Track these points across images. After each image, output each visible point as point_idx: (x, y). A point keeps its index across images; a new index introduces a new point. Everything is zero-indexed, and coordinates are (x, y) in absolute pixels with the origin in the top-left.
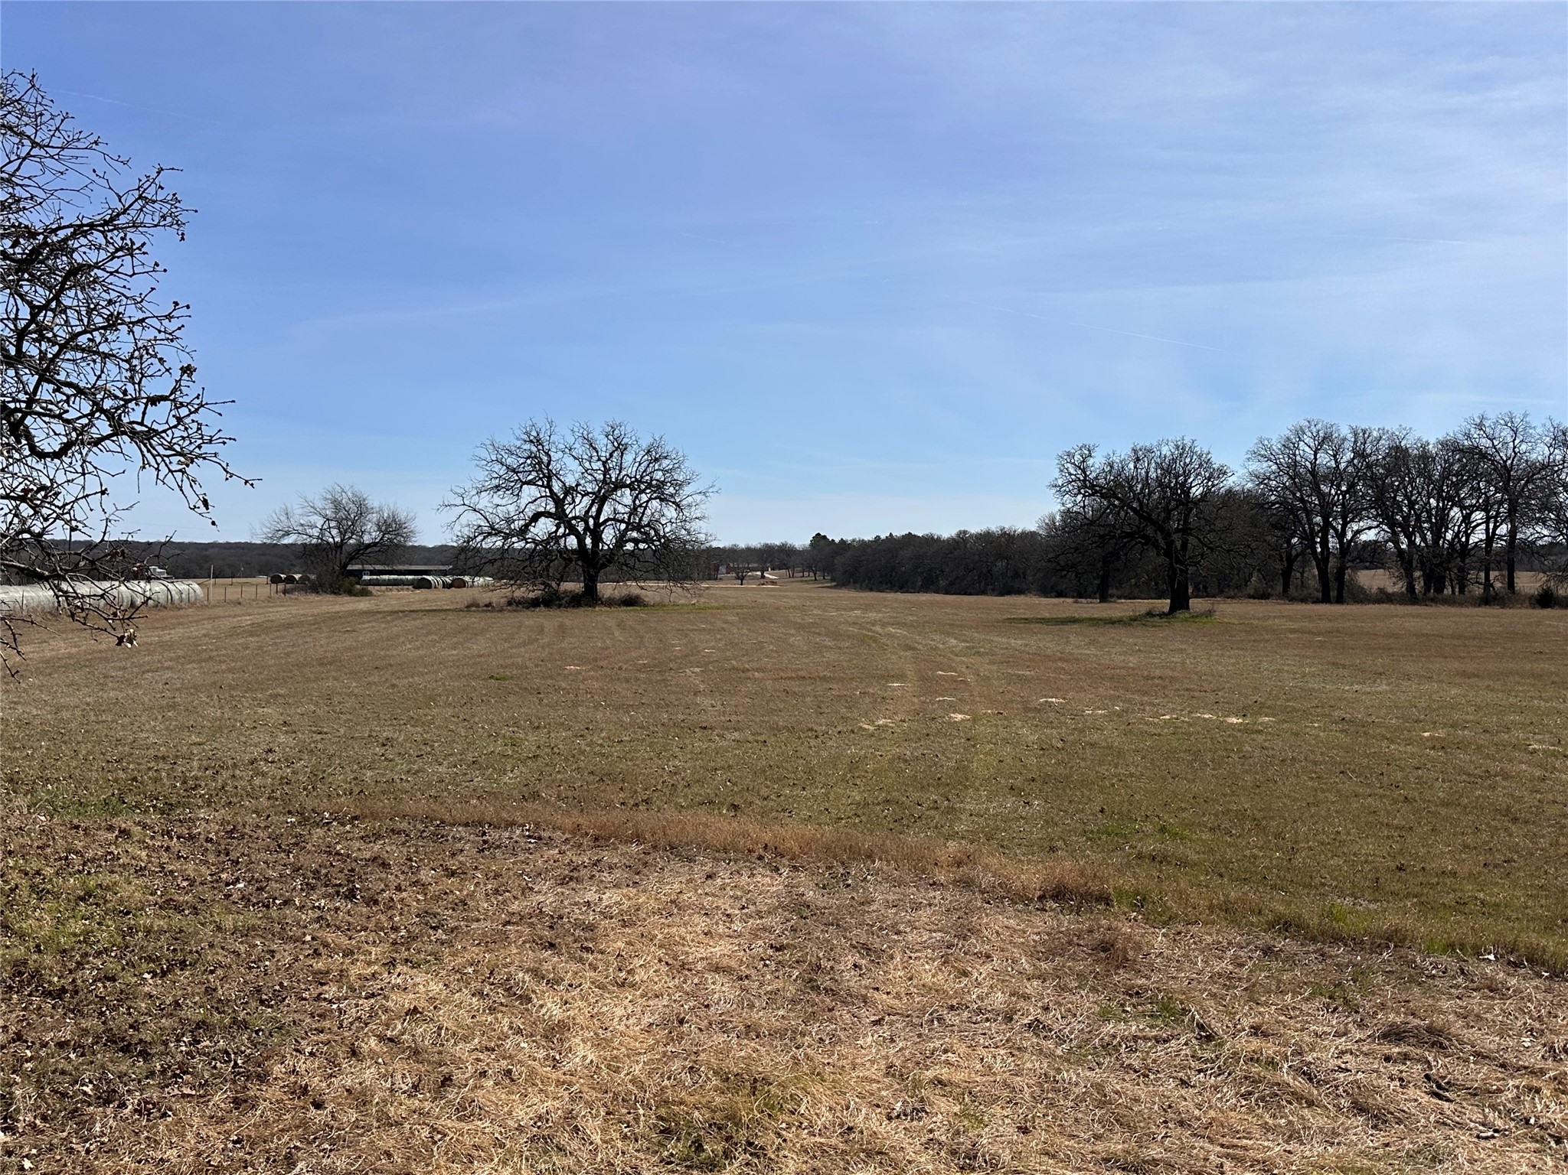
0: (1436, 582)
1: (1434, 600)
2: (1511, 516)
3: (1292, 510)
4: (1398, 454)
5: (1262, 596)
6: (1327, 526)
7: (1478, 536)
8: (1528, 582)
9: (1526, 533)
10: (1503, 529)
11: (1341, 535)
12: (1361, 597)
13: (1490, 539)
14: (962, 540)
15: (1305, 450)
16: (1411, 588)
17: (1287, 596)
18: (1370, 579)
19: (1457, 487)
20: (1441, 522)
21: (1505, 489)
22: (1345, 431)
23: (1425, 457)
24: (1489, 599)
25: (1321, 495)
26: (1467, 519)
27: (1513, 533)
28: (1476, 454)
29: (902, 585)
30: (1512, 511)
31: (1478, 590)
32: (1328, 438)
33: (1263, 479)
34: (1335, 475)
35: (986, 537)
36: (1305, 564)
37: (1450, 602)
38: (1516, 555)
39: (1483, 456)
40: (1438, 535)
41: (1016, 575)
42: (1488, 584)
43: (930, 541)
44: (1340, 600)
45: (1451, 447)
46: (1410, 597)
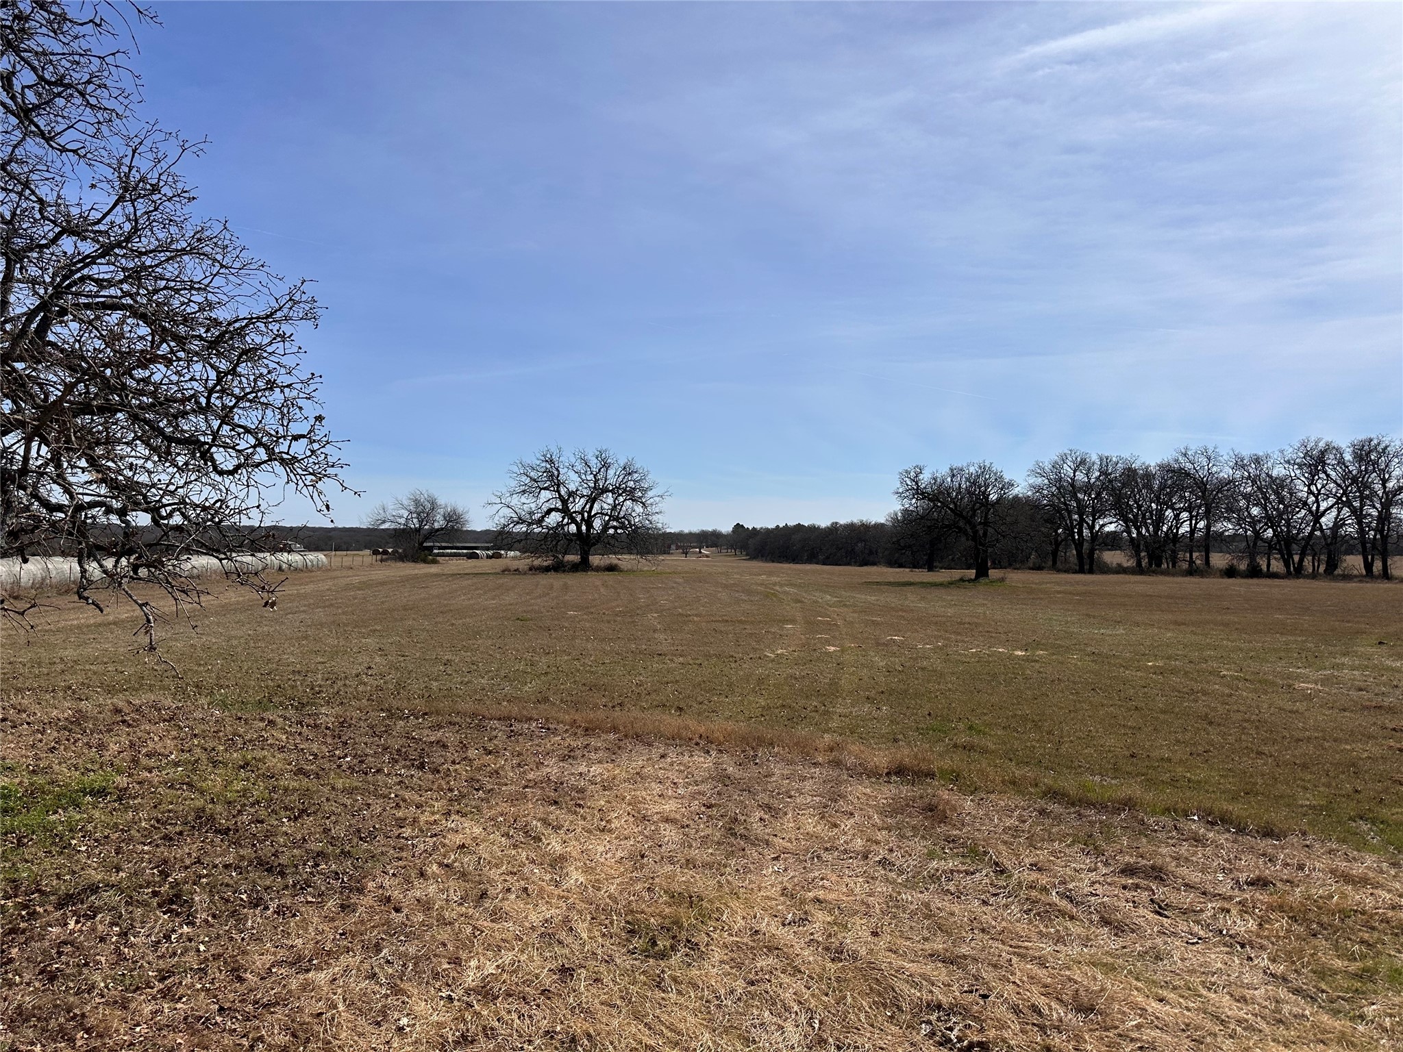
0: (1155, 559)
1: (1155, 573)
2: (1207, 515)
3: (1059, 511)
4: (1130, 473)
5: (1038, 568)
6: (1082, 521)
7: (1185, 528)
8: (1219, 560)
9: (1219, 527)
10: (1201, 524)
11: (1091, 528)
12: (1105, 569)
13: (1193, 531)
14: (834, 528)
15: (1068, 470)
16: (1139, 563)
17: (1055, 568)
18: (1112, 557)
19: (1170, 495)
20: (1160, 519)
21: (1203, 498)
22: (1095, 458)
23: (1148, 476)
24: (1192, 571)
25: (1078, 501)
26: (1177, 517)
27: (1208, 527)
28: (1182, 473)
29: (795, 559)
30: (1208, 512)
31: (1185, 566)
32: (1083, 462)
33: (1039, 489)
34: (1088, 488)
35: (851, 527)
36: (1067, 547)
37: (1166, 573)
38: (1211, 541)
39: (1188, 474)
40: (1157, 528)
41: (871, 553)
42: (1191, 562)
43: (813, 529)
44: (1091, 572)
45: (1166, 469)
46: (1139, 570)
